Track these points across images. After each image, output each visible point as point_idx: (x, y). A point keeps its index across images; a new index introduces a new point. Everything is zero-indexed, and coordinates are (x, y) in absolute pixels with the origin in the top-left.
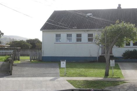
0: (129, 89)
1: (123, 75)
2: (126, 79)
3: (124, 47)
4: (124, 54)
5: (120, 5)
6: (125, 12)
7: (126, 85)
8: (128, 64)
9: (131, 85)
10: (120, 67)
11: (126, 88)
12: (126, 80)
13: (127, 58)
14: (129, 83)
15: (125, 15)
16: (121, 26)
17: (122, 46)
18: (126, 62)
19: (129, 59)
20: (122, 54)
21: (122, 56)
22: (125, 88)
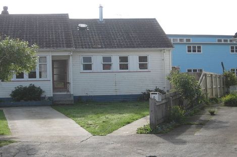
0: (18, 153)
1: (9, 129)
2: (14, 136)
3: (10, 81)
4: (13, 92)
5: (6, 8)
6: (15, 21)
7: (13, 147)
8: (20, 110)
9: (23, 145)
10: (6, 116)
11: (14, 151)
12: (15, 138)
13: (18, 100)
14: (18, 143)
15: (15, 25)
16: (4, 45)
17: (7, 79)
18: (17, 106)
19: (22, 101)
20: (11, 93)
21: (10, 97)
22: (12, 152)
